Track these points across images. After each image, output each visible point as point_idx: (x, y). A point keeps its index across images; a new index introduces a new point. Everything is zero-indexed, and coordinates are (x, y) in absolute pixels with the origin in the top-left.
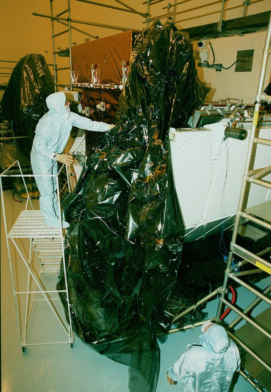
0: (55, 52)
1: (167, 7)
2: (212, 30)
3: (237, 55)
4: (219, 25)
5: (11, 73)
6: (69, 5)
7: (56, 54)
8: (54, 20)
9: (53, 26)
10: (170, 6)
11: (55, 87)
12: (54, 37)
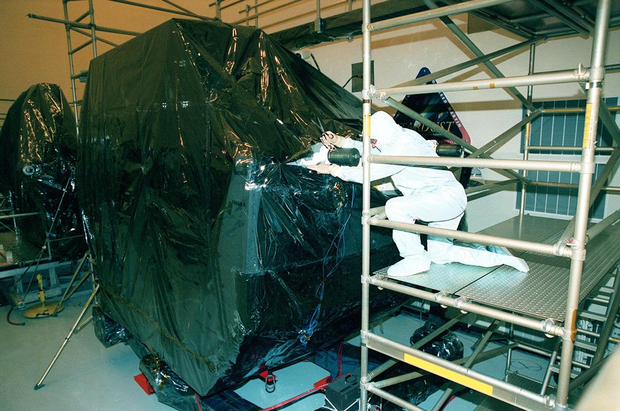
0: (74, 75)
1: (245, 11)
2: (308, 31)
3: (352, 69)
4: (316, 25)
5: (7, 113)
6: (91, 5)
7: (76, 80)
8: (71, 30)
9: (69, 37)
10: (249, 8)
11: (76, 129)
12: (71, 53)
